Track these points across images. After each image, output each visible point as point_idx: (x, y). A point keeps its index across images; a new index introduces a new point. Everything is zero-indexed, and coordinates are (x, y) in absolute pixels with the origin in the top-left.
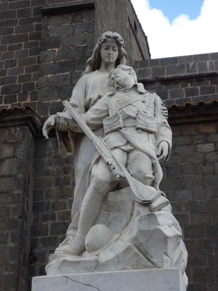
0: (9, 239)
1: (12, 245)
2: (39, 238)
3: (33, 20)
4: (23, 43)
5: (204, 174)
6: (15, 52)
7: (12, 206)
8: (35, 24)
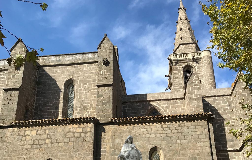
0: (90, 155)
1: (91, 156)
2: (98, 154)
3: (92, 84)
4: (89, 91)
5: (143, 137)
6: (87, 94)
7: (91, 145)
8: (93, 85)
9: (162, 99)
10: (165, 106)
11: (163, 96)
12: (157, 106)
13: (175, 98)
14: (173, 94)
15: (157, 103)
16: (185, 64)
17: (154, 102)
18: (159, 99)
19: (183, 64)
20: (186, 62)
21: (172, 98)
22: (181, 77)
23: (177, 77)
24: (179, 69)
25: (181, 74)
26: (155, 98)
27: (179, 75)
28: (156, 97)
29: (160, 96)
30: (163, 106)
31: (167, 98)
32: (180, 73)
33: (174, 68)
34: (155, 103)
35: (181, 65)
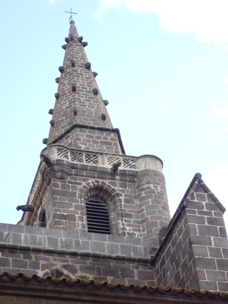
9: (84, 251)
10: (93, 276)
11: (87, 243)
12: (66, 272)
13: (124, 255)
14: (117, 241)
15: (66, 264)
16: (90, 181)
17: (55, 260)
18: (73, 250)
19: (85, 180)
20: (94, 177)
21: (114, 255)
22: (77, 215)
23: (65, 214)
24: (71, 190)
25: (77, 207)
26: (59, 245)
27: (73, 209)
28: (62, 242)
29: (77, 243)
30: (85, 274)
31: (98, 253)
32: (74, 204)
33: (56, 185)
34: (60, 261)
35: (78, 181)
